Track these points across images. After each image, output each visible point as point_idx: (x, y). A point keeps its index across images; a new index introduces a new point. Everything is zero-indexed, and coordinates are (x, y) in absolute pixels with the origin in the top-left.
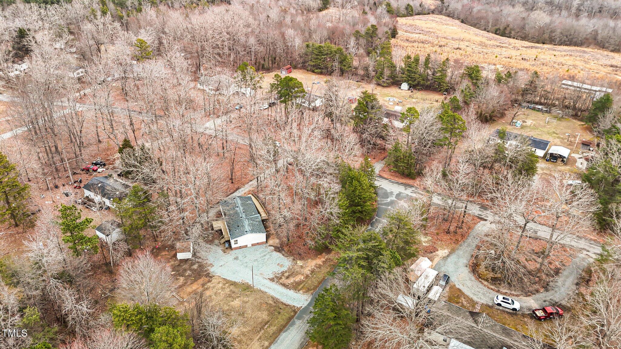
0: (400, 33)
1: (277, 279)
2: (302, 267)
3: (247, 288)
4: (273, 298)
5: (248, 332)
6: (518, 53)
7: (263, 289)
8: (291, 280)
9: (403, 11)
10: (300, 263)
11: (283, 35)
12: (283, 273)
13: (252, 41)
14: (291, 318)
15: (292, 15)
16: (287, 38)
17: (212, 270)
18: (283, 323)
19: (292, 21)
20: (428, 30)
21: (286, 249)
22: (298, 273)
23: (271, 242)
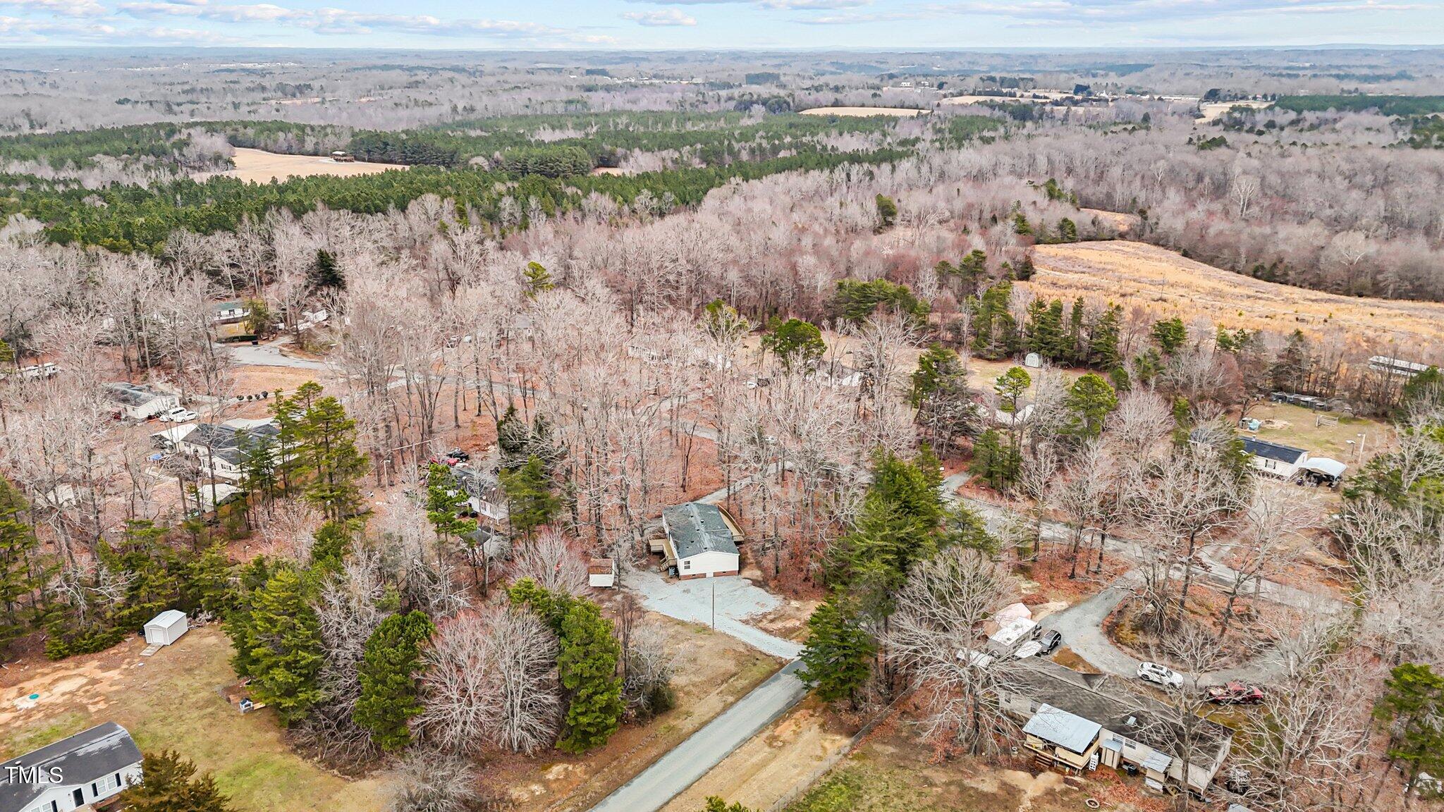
0: (1040, 271)
1: (755, 621)
2: (798, 609)
3: (703, 629)
4: (745, 645)
5: (703, 683)
6: (1291, 309)
7: (729, 632)
8: (779, 625)
9: (1052, 230)
10: (794, 604)
11: (794, 267)
12: (764, 615)
13: (733, 276)
14: (773, 672)
15: (816, 234)
16: (801, 270)
17: (644, 604)
18: (759, 676)
19: (814, 245)
20: (1101, 266)
21: (772, 584)
22: (790, 617)
23: (746, 573)
